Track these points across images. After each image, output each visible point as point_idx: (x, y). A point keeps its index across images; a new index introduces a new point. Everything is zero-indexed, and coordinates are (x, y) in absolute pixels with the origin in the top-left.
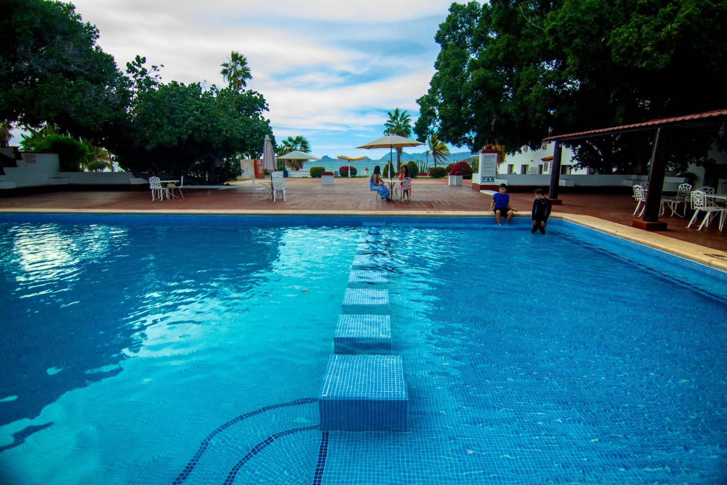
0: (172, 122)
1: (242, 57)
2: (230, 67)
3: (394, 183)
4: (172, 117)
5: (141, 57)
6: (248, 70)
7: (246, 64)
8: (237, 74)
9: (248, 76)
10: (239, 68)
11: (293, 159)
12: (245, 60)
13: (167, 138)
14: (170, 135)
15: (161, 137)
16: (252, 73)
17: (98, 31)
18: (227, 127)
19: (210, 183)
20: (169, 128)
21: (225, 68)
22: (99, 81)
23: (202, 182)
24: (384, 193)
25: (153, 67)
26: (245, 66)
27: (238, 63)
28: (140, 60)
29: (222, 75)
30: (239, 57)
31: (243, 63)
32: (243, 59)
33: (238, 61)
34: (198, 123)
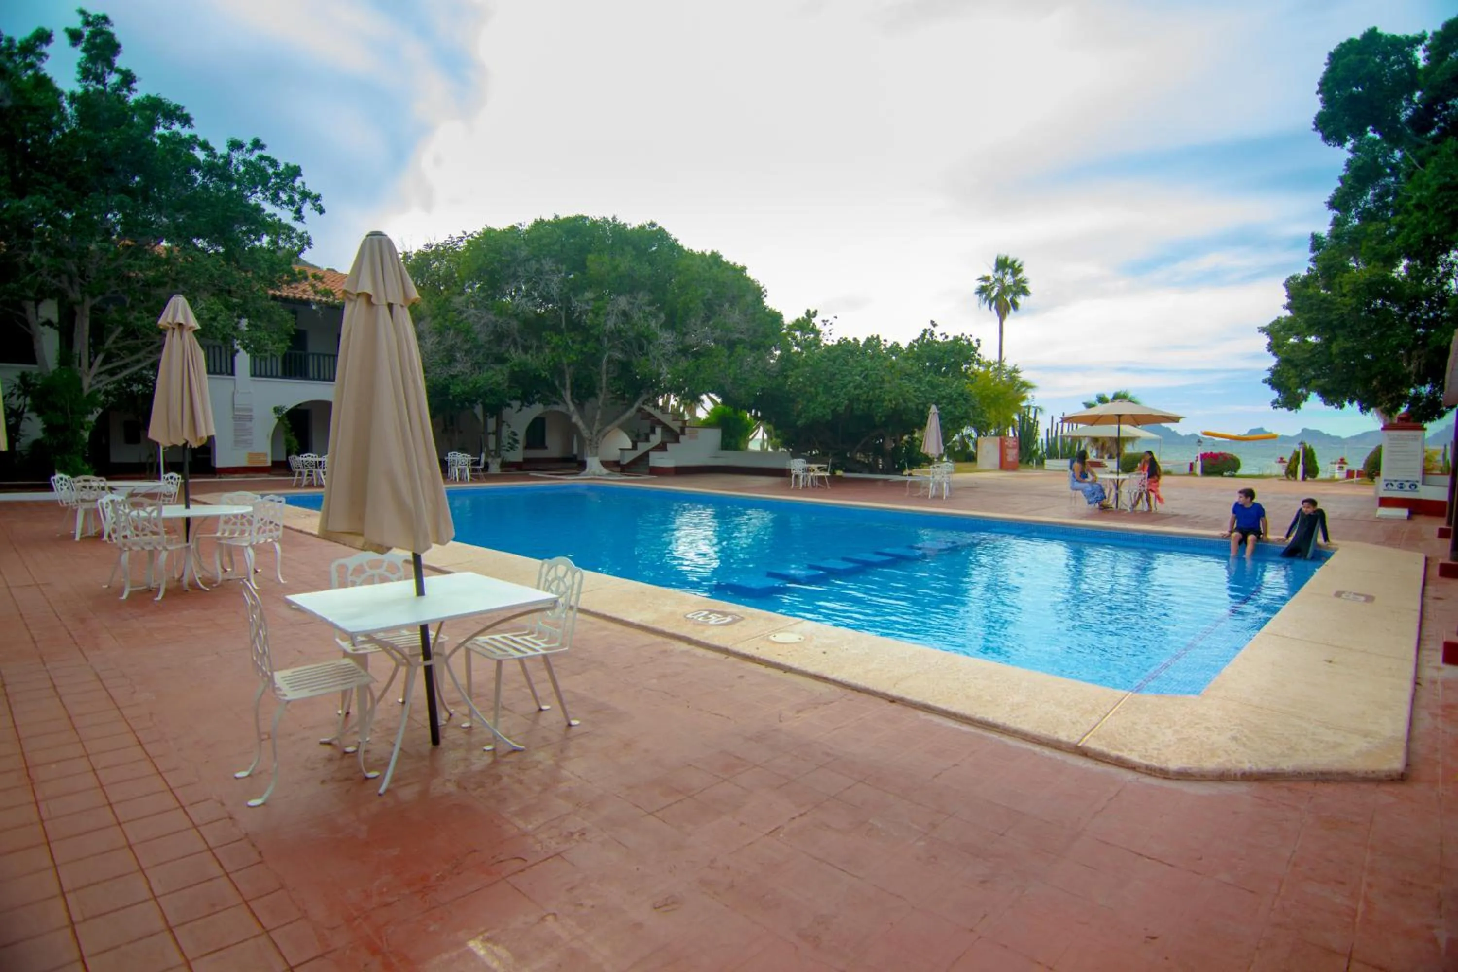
0: (828, 390)
1: (1015, 262)
2: (992, 280)
3: (1123, 480)
4: (830, 384)
5: (812, 311)
6: (1024, 282)
7: (1020, 271)
8: (1004, 290)
9: (1025, 292)
10: (1009, 280)
11: (1102, 438)
12: (1020, 266)
13: (819, 411)
14: (824, 407)
15: (814, 410)
16: (1030, 287)
17: (766, 291)
18: (892, 395)
19: (882, 472)
20: (824, 399)
21: (983, 284)
22: (760, 346)
23: (873, 469)
24: (1094, 494)
25: (823, 321)
26: (1020, 275)
27: (1007, 273)
28: (811, 315)
29: (978, 296)
30: (1009, 262)
31: (1016, 271)
32: (1016, 265)
33: (1007, 270)
34: (857, 392)
